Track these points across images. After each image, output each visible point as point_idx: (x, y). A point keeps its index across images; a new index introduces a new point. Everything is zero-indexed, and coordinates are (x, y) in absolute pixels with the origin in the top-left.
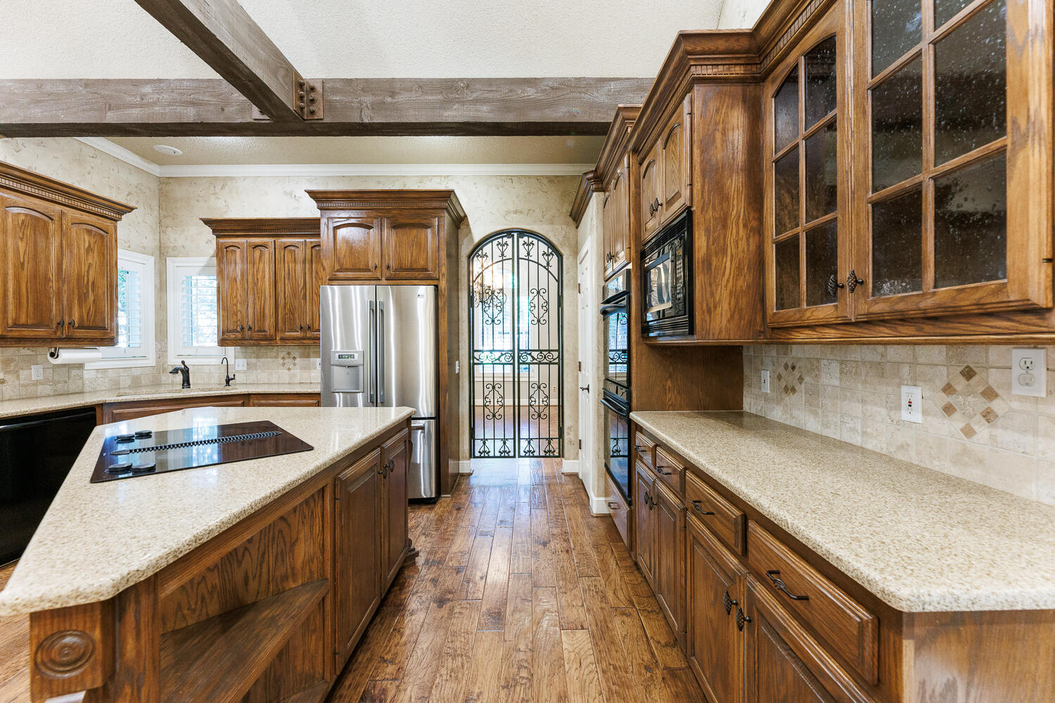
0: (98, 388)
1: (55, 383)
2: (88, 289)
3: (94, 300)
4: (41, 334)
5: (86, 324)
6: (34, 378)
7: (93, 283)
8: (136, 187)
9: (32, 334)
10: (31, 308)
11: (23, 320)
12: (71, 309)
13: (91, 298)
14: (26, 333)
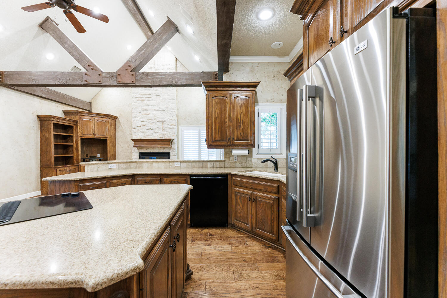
0: (258, 166)
1: (241, 163)
2: (240, 124)
3: (243, 128)
4: (223, 143)
5: (239, 139)
6: (234, 160)
7: (243, 121)
8: (278, 72)
9: (220, 143)
10: (219, 134)
11: (217, 139)
12: (234, 132)
13: (242, 127)
14: (218, 143)
